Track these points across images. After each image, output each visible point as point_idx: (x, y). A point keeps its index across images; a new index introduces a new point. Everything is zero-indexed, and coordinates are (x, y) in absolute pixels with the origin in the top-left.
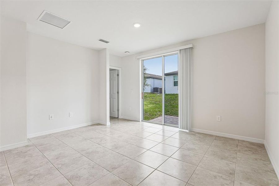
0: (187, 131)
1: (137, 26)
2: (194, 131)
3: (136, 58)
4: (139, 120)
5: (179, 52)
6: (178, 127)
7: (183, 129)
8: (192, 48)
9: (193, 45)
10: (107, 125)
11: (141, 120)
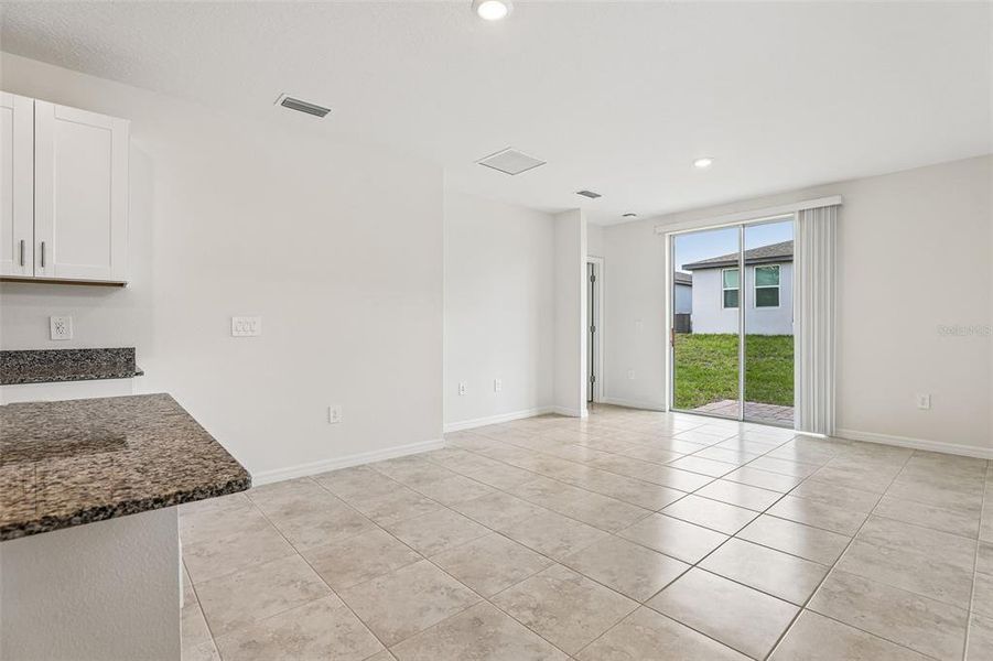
0: (822, 436)
1: (703, 163)
2: (845, 436)
3: (655, 232)
4: (660, 408)
5: (797, 215)
6: (793, 428)
7: (809, 431)
8: (839, 206)
9: (843, 199)
10: (582, 416)
11: (667, 409)
